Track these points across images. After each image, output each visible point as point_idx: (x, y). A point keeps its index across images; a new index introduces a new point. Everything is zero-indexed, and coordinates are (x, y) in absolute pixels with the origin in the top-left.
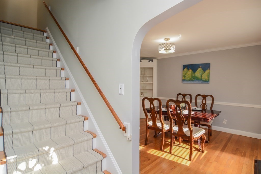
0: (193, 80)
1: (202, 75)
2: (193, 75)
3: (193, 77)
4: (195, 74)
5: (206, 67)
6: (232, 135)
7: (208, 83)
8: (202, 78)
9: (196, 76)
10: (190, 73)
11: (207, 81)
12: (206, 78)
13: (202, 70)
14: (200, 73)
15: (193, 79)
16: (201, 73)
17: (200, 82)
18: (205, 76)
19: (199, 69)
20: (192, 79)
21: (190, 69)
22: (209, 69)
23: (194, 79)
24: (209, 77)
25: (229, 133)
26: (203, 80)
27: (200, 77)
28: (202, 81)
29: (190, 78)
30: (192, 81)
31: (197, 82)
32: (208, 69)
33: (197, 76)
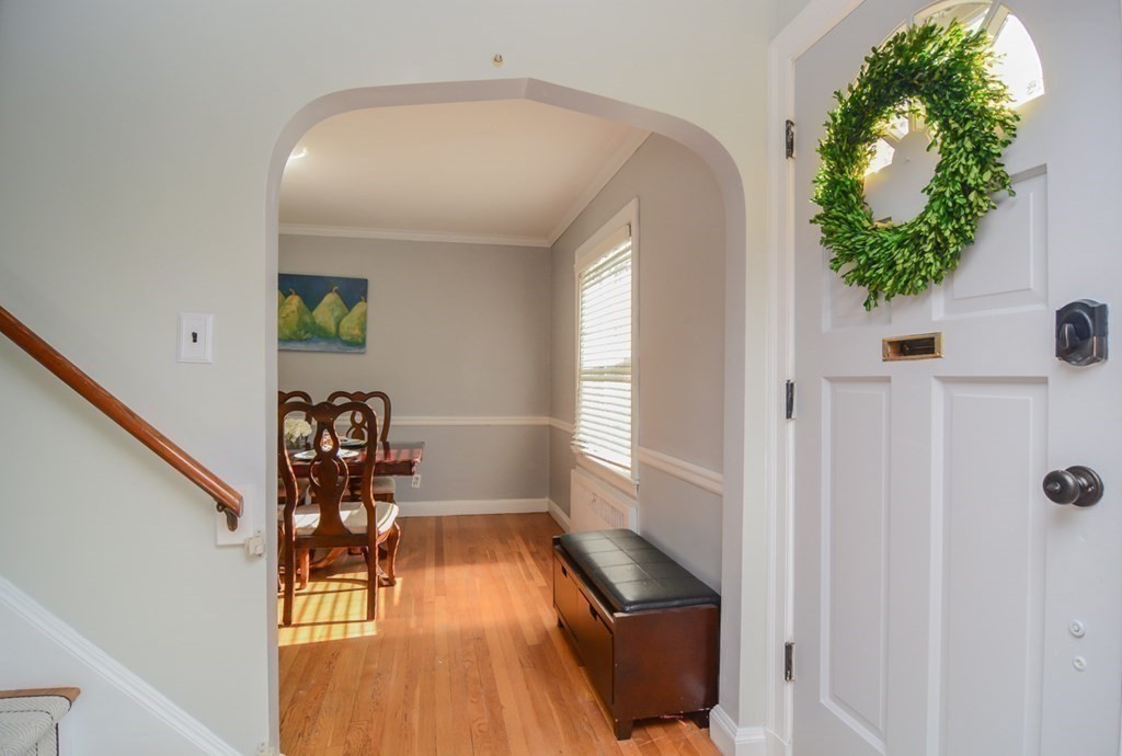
0: (306, 340)
1: (340, 321)
2: (307, 319)
3: (305, 324)
4: (314, 313)
5: (354, 291)
6: (439, 519)
7: (362, 351)
8: (341, 330)
9: (317, 321)
10: (294, 307)
11: (358, 344)
12: (357, 332)
13: (340, 301)
14: (333, 310)
15: (306, 332)
16: (336, 313)
17: (335, 348)
18: (349, 326)
19: (330, 298)
20: (302, 332)
21: (291, 294)
22: (366, 301)
23: (308, 335)
24: (363, 329)
25: (428, 517)
26: (344, 338)
27: (333, 329)
28: (340, 345)
29: (295, 328)
30: (301, 340)
31: (323, 345)
32: (361, 300)
33: (322, 324)
